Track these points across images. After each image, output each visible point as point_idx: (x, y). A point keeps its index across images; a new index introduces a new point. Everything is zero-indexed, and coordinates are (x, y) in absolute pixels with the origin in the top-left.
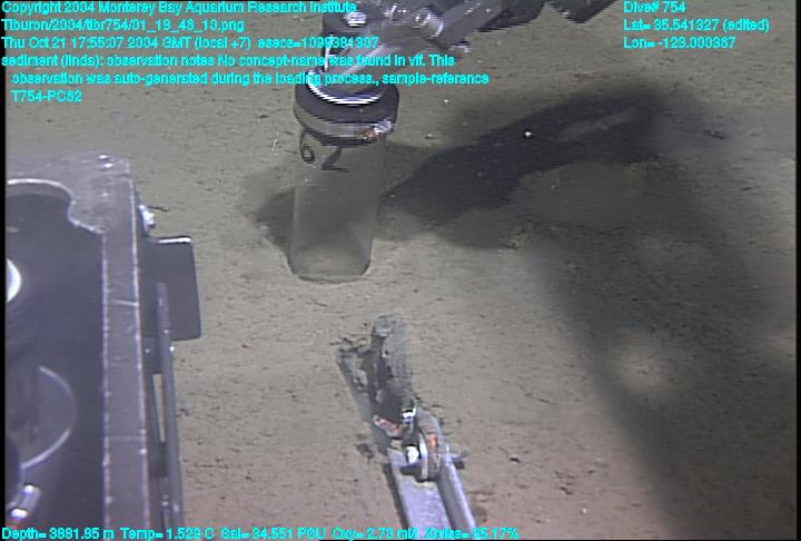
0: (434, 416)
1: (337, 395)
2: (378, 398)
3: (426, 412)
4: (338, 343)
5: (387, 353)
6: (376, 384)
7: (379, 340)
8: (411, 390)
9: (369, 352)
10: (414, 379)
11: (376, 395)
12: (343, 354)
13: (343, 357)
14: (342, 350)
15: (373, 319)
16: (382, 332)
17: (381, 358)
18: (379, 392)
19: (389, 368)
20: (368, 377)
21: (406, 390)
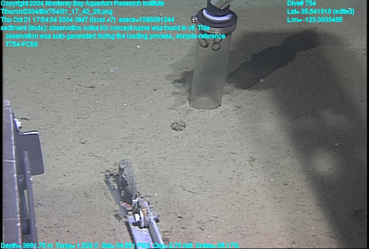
0: (146, 200)
1: (105, 194)
2: (122, 195)
3: (142, 199)
4: (104, 172)
5: (125, 175)
6: (121, 188)
7: (121, 170)
8: (136, 190)
9: (117, 175)
10: (137, 186)
11: (121, 193)
12: (107, 177)
13: (107, 178)
14: (106, 175)
15: (118, 161)
16: (122, 166)
17: (122, 177)
18: (122, 192)
19: (126, 182)
20: (118, 186)
21: (134, 190)
